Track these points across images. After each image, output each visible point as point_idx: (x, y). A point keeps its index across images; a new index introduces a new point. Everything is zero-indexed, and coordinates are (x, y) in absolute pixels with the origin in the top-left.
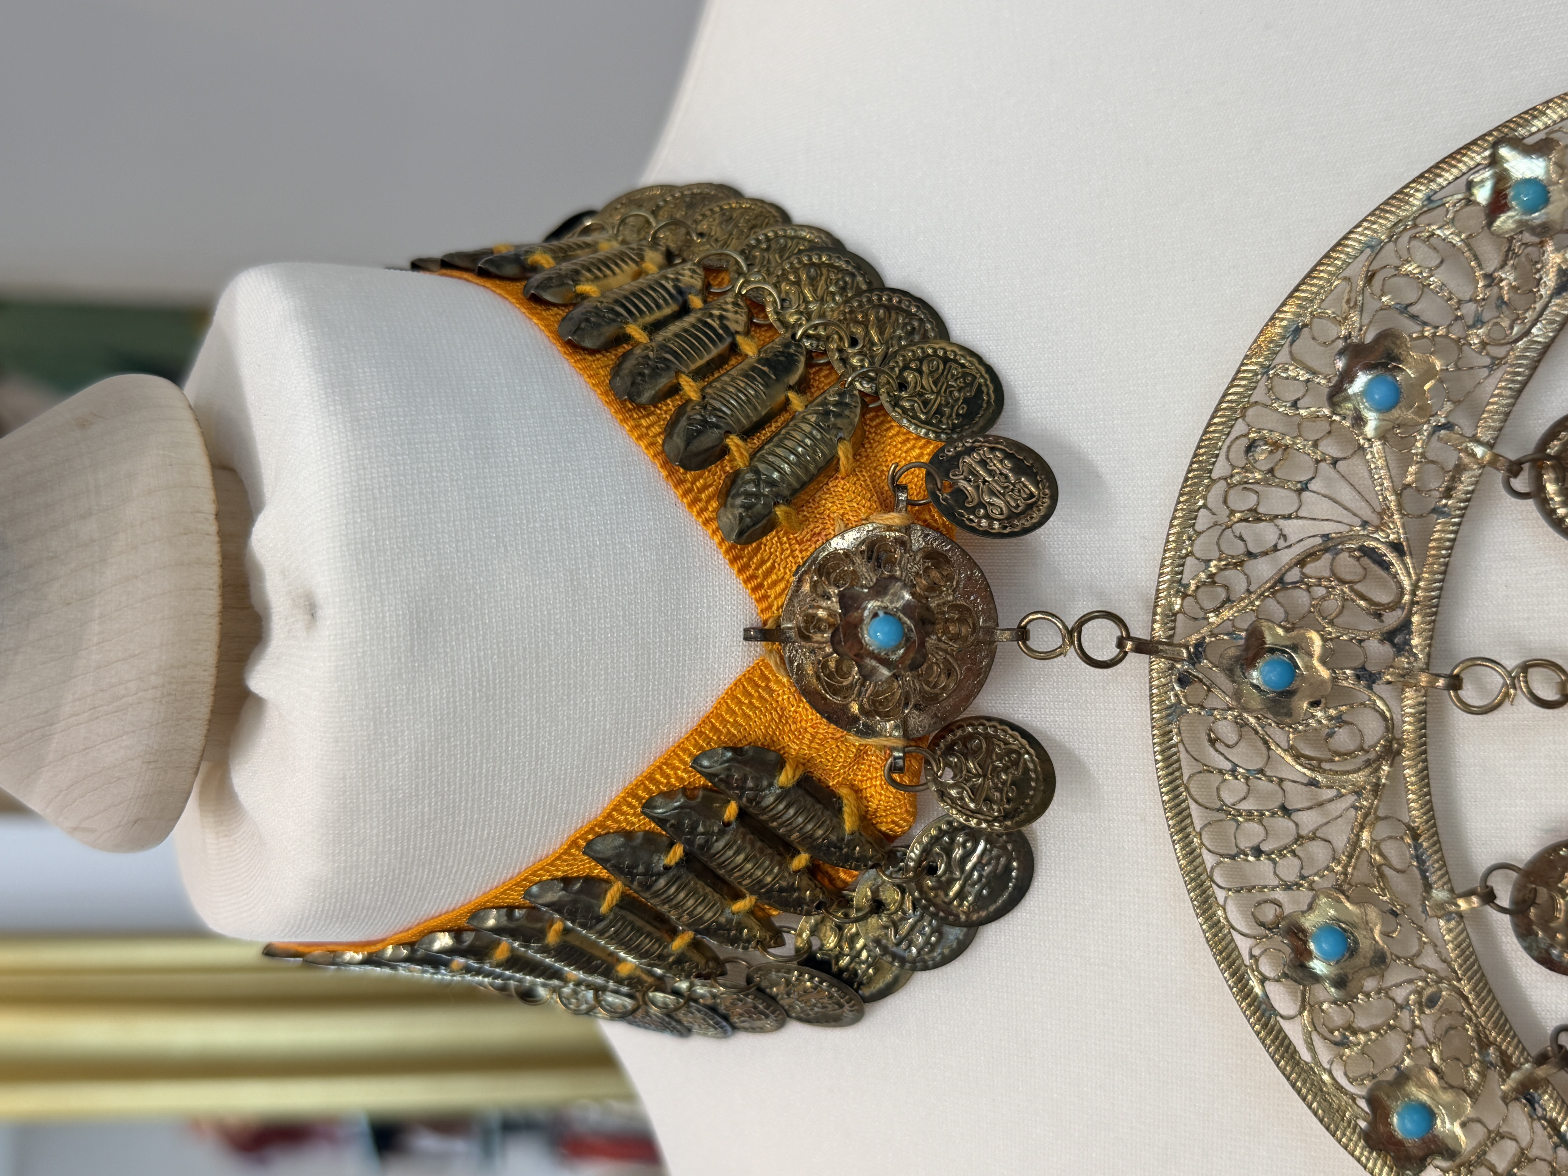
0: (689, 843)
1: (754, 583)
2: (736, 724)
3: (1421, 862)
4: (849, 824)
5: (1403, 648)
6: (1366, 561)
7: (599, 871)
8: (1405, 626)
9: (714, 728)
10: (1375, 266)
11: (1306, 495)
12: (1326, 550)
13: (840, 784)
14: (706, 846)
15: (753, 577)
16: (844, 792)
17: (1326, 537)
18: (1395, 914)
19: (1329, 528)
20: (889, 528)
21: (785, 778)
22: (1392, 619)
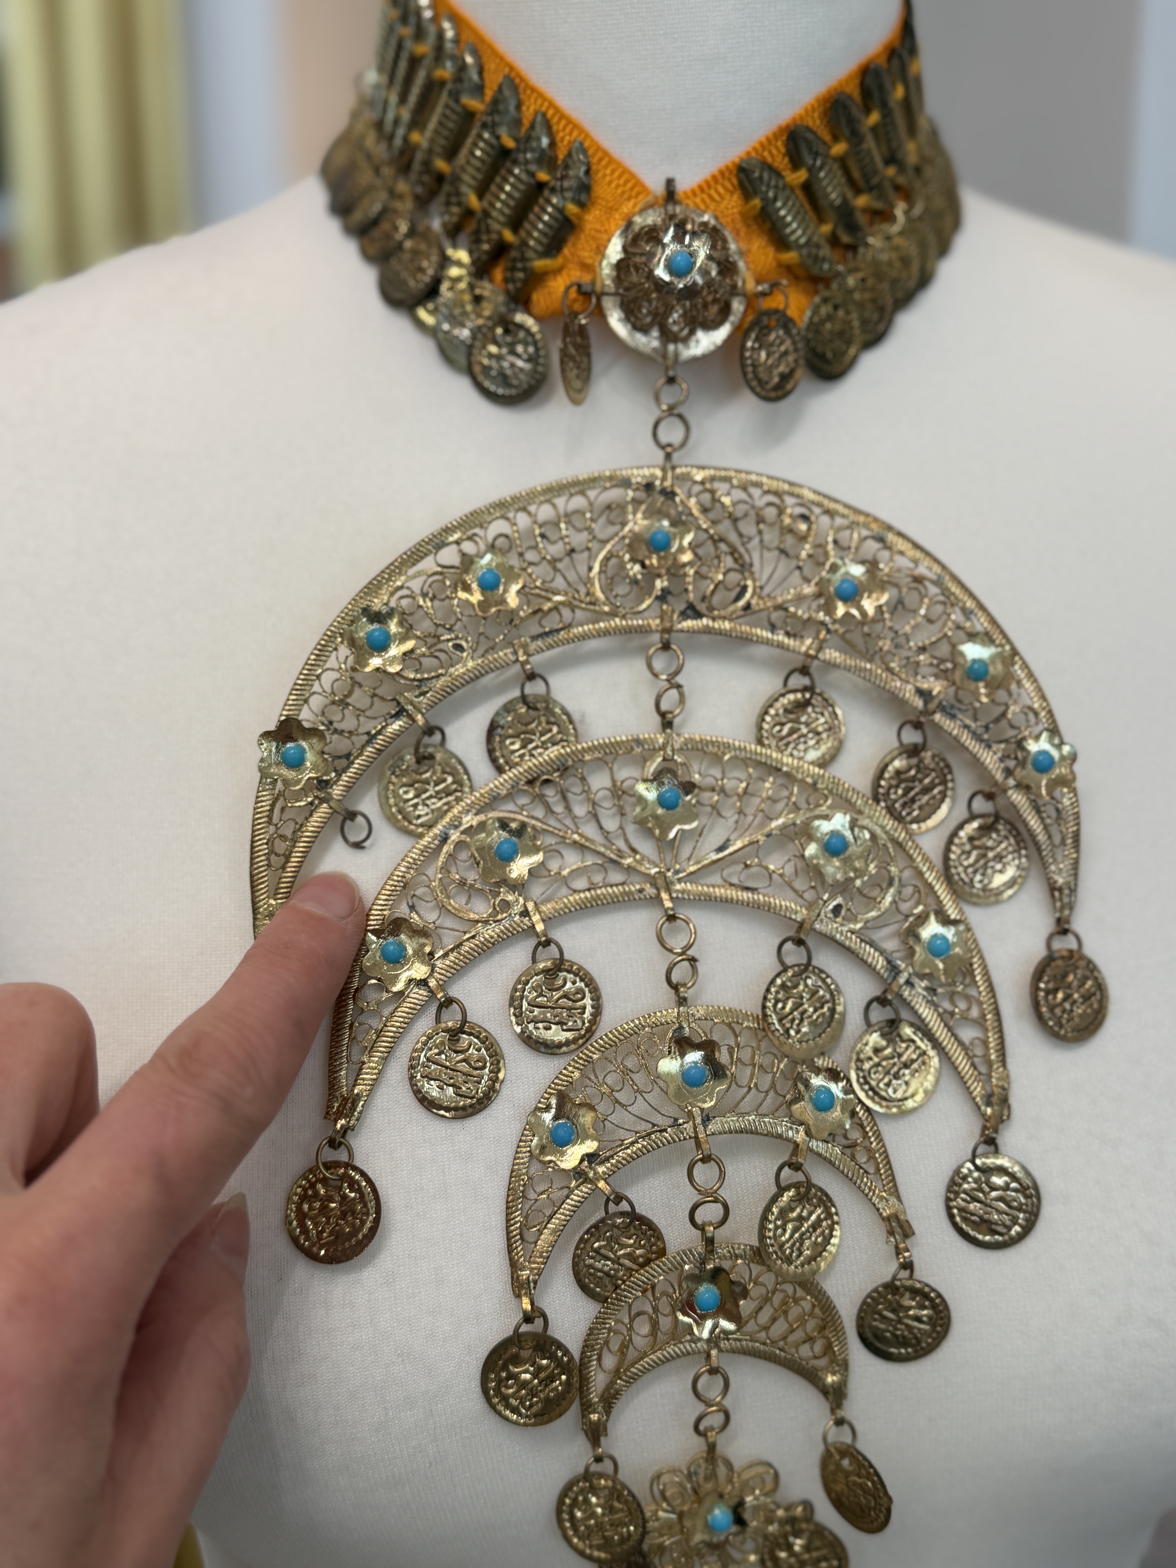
0: (518, 150)
1: (705, 187)
2: (605, 176)
3: (547, 634)
4: (540, 264)
5: (684, 615)
6: (738, 590)
7: (489, 94)
8: (699, 615)
9: (601, 160)
10: (927, 583)
11: (776, 553)
12: (742, 566)
13: (565, 257)
14: (515, 162)
15: (709, 186)
16: (560, 260)
17: (751, 565)
18: (512, 621)
19: (756, 568)
20: (744, 282)
21: (572, 208)
22: (702, 607)
